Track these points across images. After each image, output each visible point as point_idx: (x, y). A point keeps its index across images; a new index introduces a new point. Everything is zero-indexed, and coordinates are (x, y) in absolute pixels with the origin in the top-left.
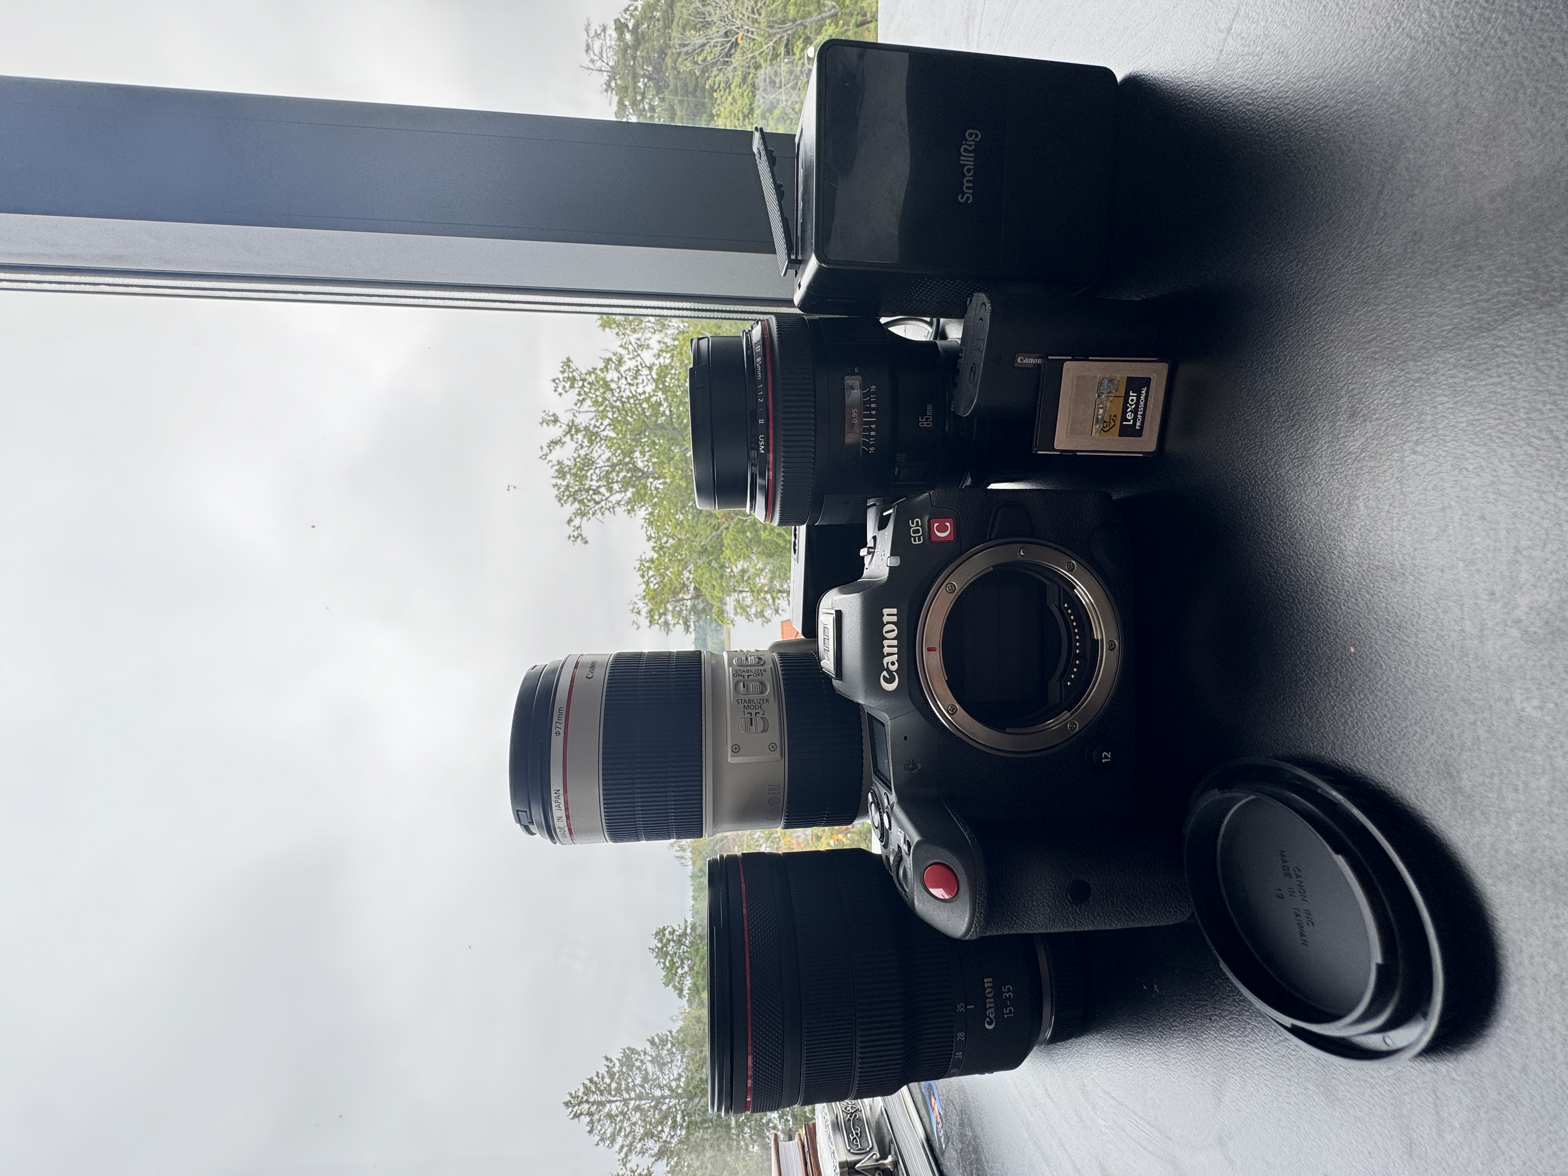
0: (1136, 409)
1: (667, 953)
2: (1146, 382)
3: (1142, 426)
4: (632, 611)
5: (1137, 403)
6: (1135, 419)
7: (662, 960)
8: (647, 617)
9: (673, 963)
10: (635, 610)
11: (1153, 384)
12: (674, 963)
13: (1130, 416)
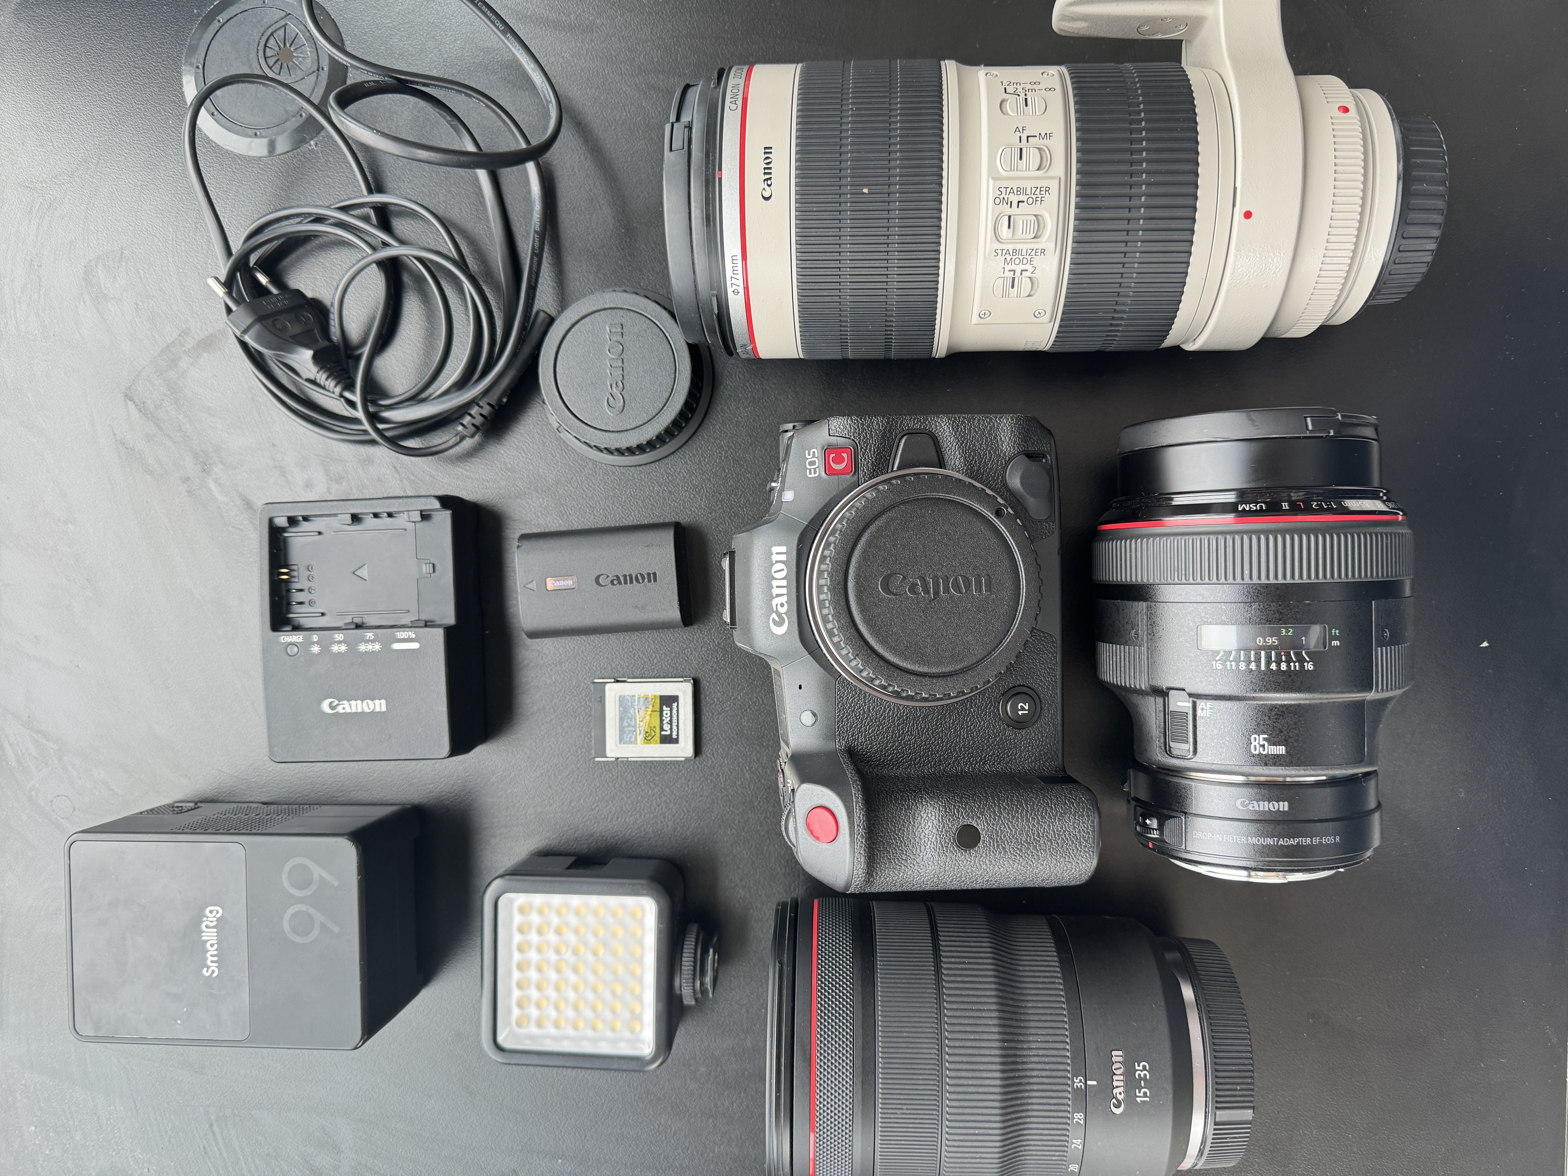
0: (671, 720)
2: (675, 699)
3: (678, 735)
5: (671, 716)
6: (671, 729)
11: (681, 700)
13: (666, 727)
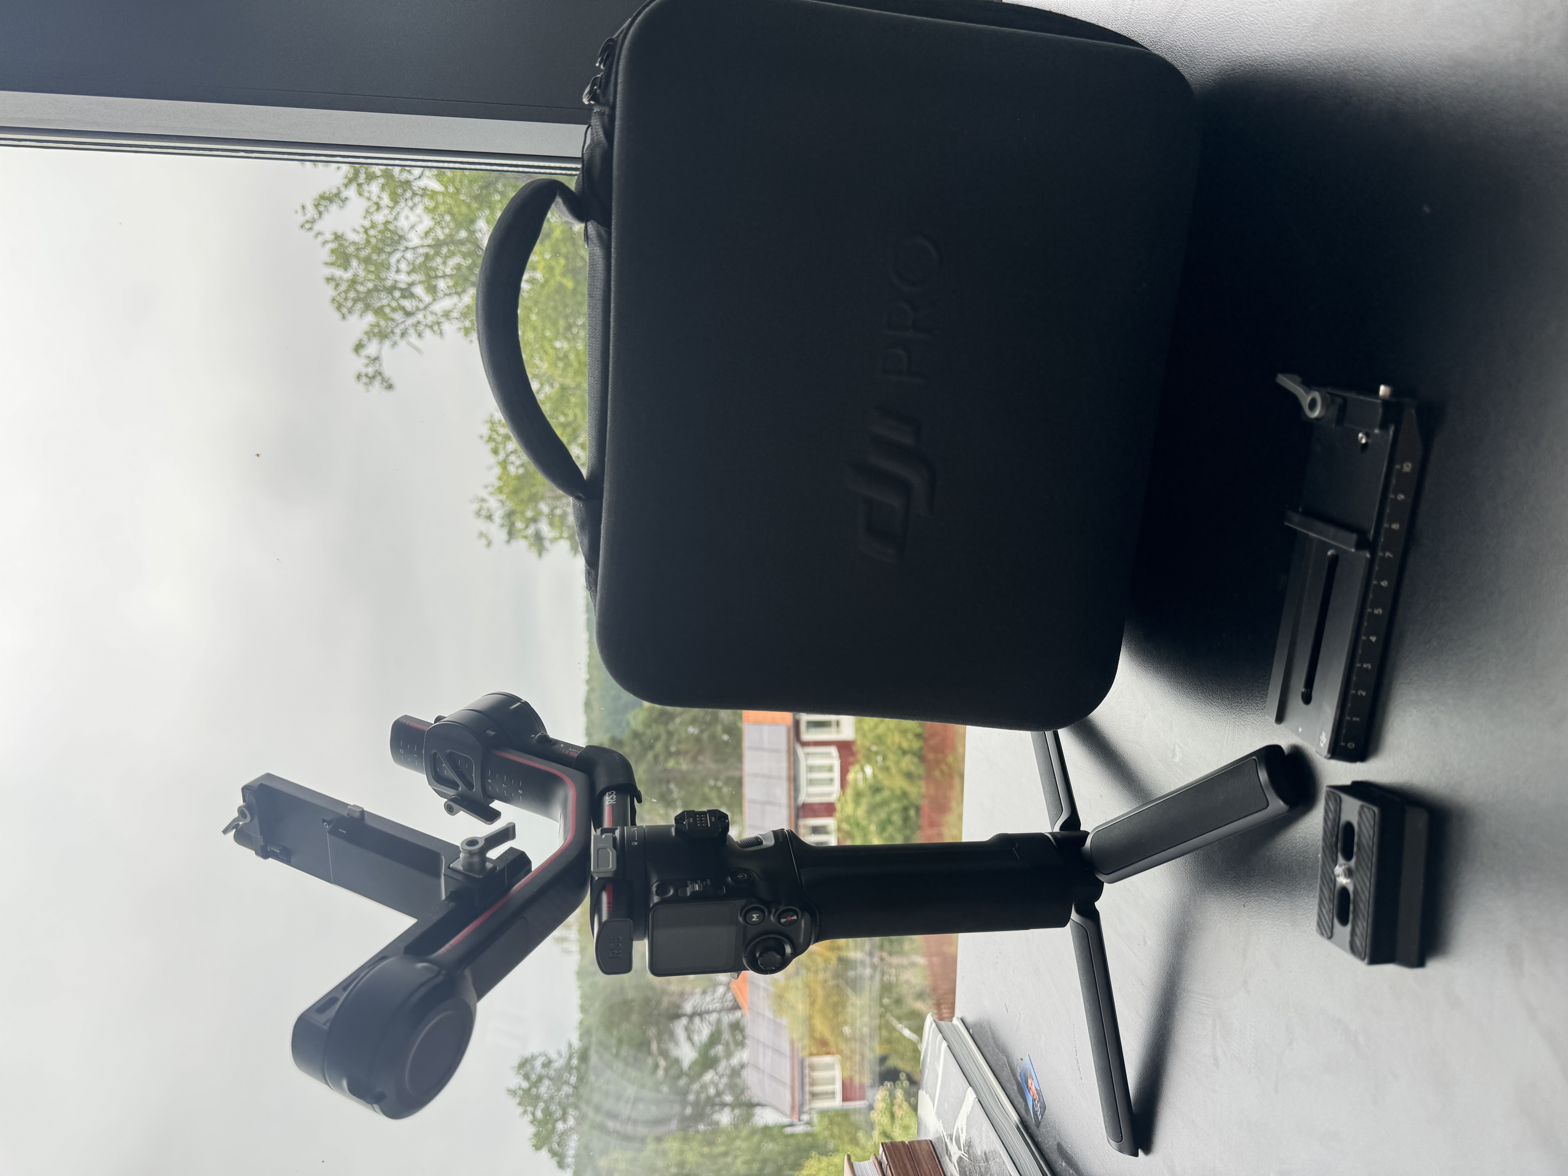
1: (538, 1098)
4: (478, 513)
7: (530, 1109)
8: (502, 526)
9: (547, 1112)
10: (484, 513)
12: (550, 1114)
